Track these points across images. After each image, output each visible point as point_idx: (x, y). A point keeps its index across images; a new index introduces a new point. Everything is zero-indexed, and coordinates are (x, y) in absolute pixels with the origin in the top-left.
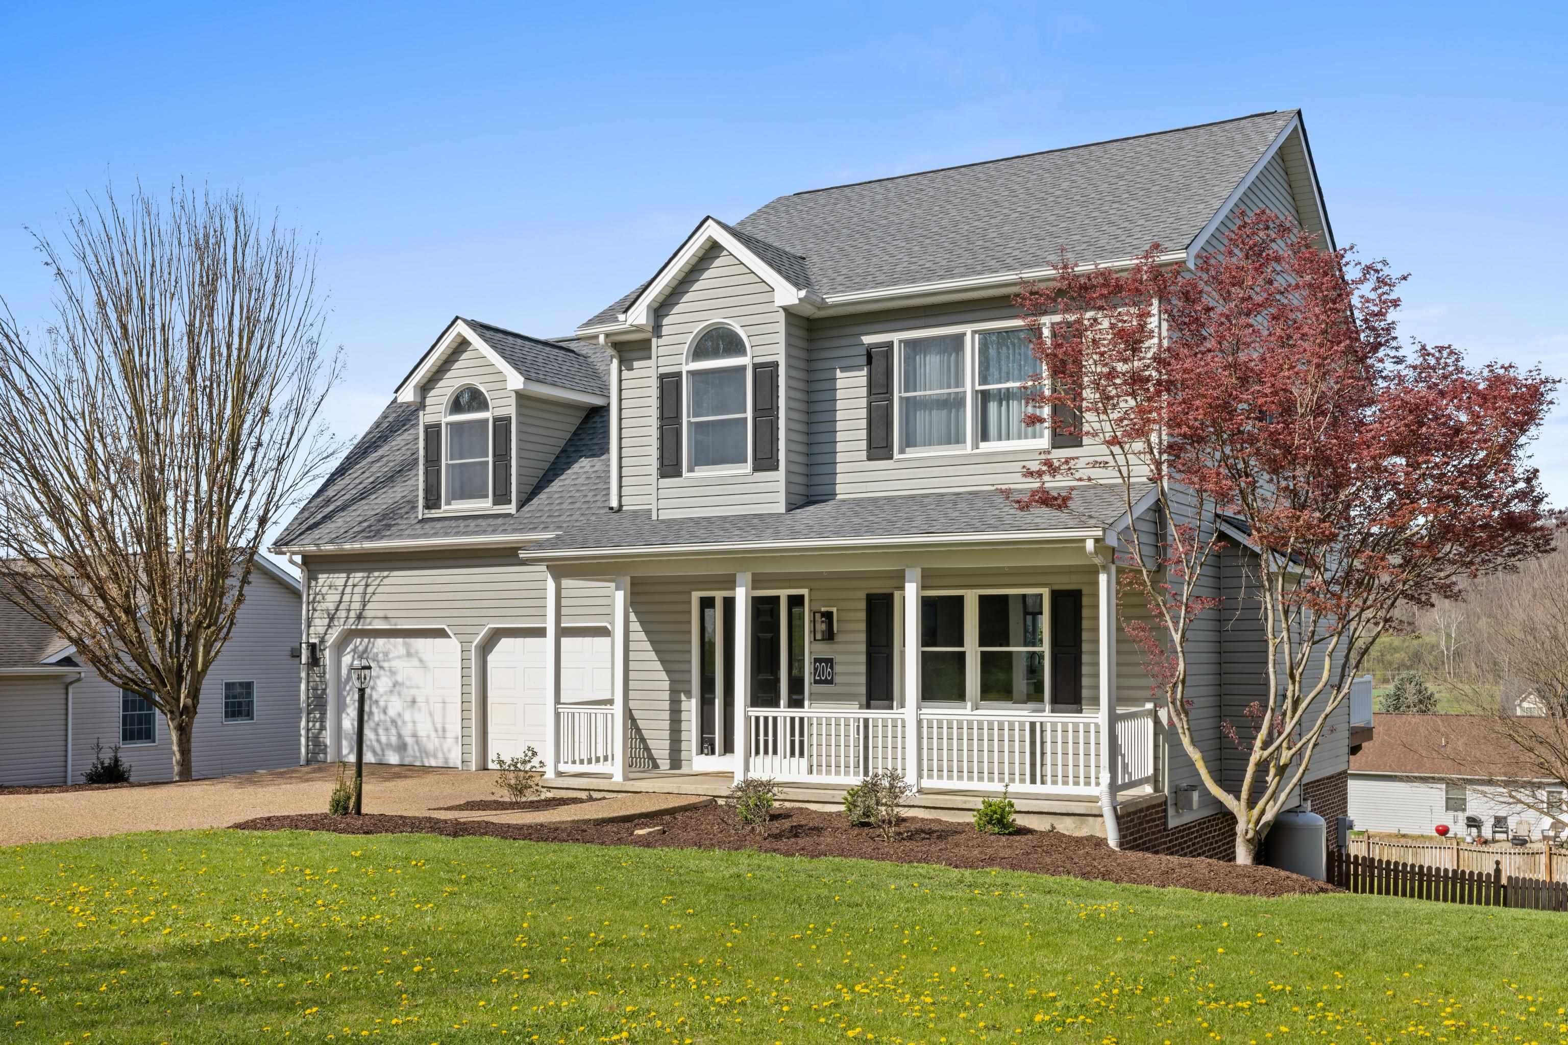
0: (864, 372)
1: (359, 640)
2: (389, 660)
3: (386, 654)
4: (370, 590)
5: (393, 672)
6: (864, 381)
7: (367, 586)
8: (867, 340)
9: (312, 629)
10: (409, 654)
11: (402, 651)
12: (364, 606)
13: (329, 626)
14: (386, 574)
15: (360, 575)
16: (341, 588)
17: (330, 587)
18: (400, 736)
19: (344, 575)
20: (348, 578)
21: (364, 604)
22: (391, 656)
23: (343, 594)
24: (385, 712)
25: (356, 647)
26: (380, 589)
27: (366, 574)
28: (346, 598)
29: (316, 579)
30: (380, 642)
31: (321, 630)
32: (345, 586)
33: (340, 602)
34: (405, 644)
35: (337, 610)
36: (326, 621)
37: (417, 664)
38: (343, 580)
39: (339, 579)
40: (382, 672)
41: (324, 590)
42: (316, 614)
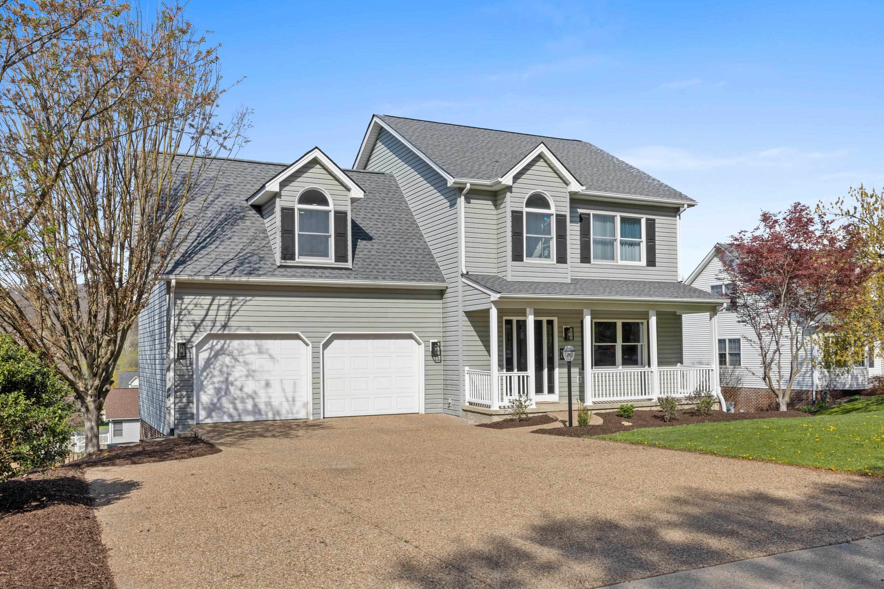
0: (579, 225)
1: (215, 342)
2: (243, 355)
3: (240, 352)
4: (235, 308)
5: (246, 363)
6: (578, 228)
7: (231, 306)
8: (580, 211)
9: (178, 334)
10: (260, 352)
11: (255, 349)
12: (229, 319)
13: (195, 332)
14: (248, 298)
15: (228, 298)
16: (206, 307)
17: (196, 305)
18: (255, 405)
19: (210, 297)
20: (213, 300)
21: (229, 318)
22: (245, 352)
23: (208, 310)
24: (241, 390)
25: (213, 347)
26: (243, 308)
27: (232, 298)
28: (212, 313)
29: (182, 299)
30: (235, 343)
31: (188, 335)
32: (211, 305)
33: (206, 315)
34: (257, 345)
35: (203, 320)
36: (193, 328)
37: (267, 356)
38: (209, 301)
39: (206, 300)
40: (237, 363)
41: (190, 307)
42: (182, 324)
